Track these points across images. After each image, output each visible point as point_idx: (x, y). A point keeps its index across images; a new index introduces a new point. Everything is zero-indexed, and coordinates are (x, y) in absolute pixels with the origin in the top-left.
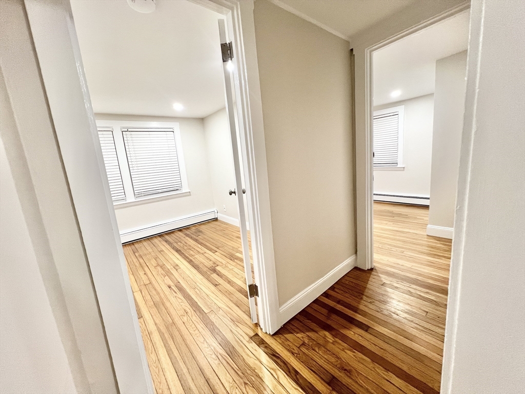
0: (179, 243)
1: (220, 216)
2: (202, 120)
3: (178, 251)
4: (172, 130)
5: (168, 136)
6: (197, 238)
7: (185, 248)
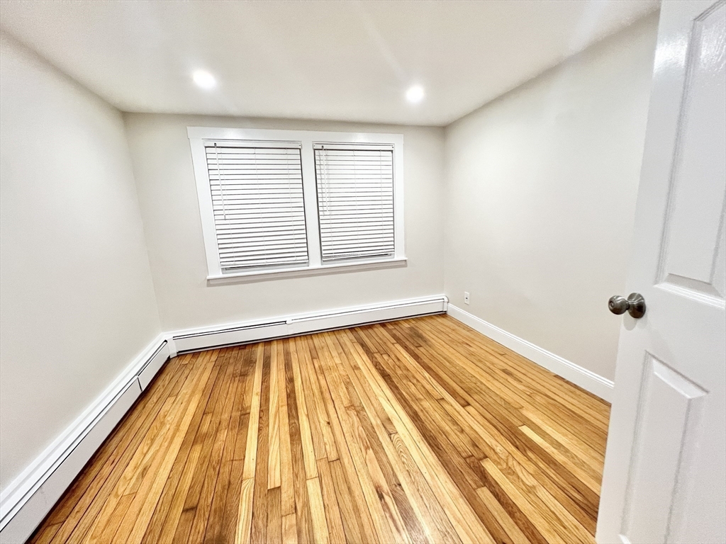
0: (385, 357)
1: (452, 309)
2: (443, 131)
3: (385, 376)
4: (390, 148)
5: (383, 159)
6: (417, 351)
7: (399, 372)
